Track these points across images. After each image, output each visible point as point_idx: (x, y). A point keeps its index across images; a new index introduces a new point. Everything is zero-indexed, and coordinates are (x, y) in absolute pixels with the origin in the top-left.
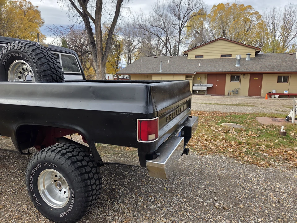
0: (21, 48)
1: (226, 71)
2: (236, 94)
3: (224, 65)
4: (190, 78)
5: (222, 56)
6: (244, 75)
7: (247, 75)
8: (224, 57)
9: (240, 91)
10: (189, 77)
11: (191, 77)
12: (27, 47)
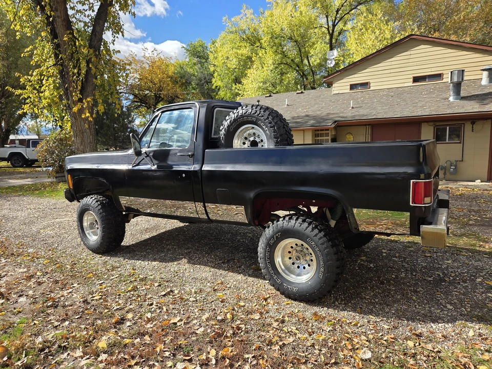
0: (255, 113)
1: (420, 113)
2: (451, 173)
3: (417, 101)
4: (324, 138)
5: (416, 79)
6: (473, 123)
7: (481, 122)
8: (420, 82)
9: (462, 166)
10: (322, 135)
11: (327, 135)
12: (262, 110)
